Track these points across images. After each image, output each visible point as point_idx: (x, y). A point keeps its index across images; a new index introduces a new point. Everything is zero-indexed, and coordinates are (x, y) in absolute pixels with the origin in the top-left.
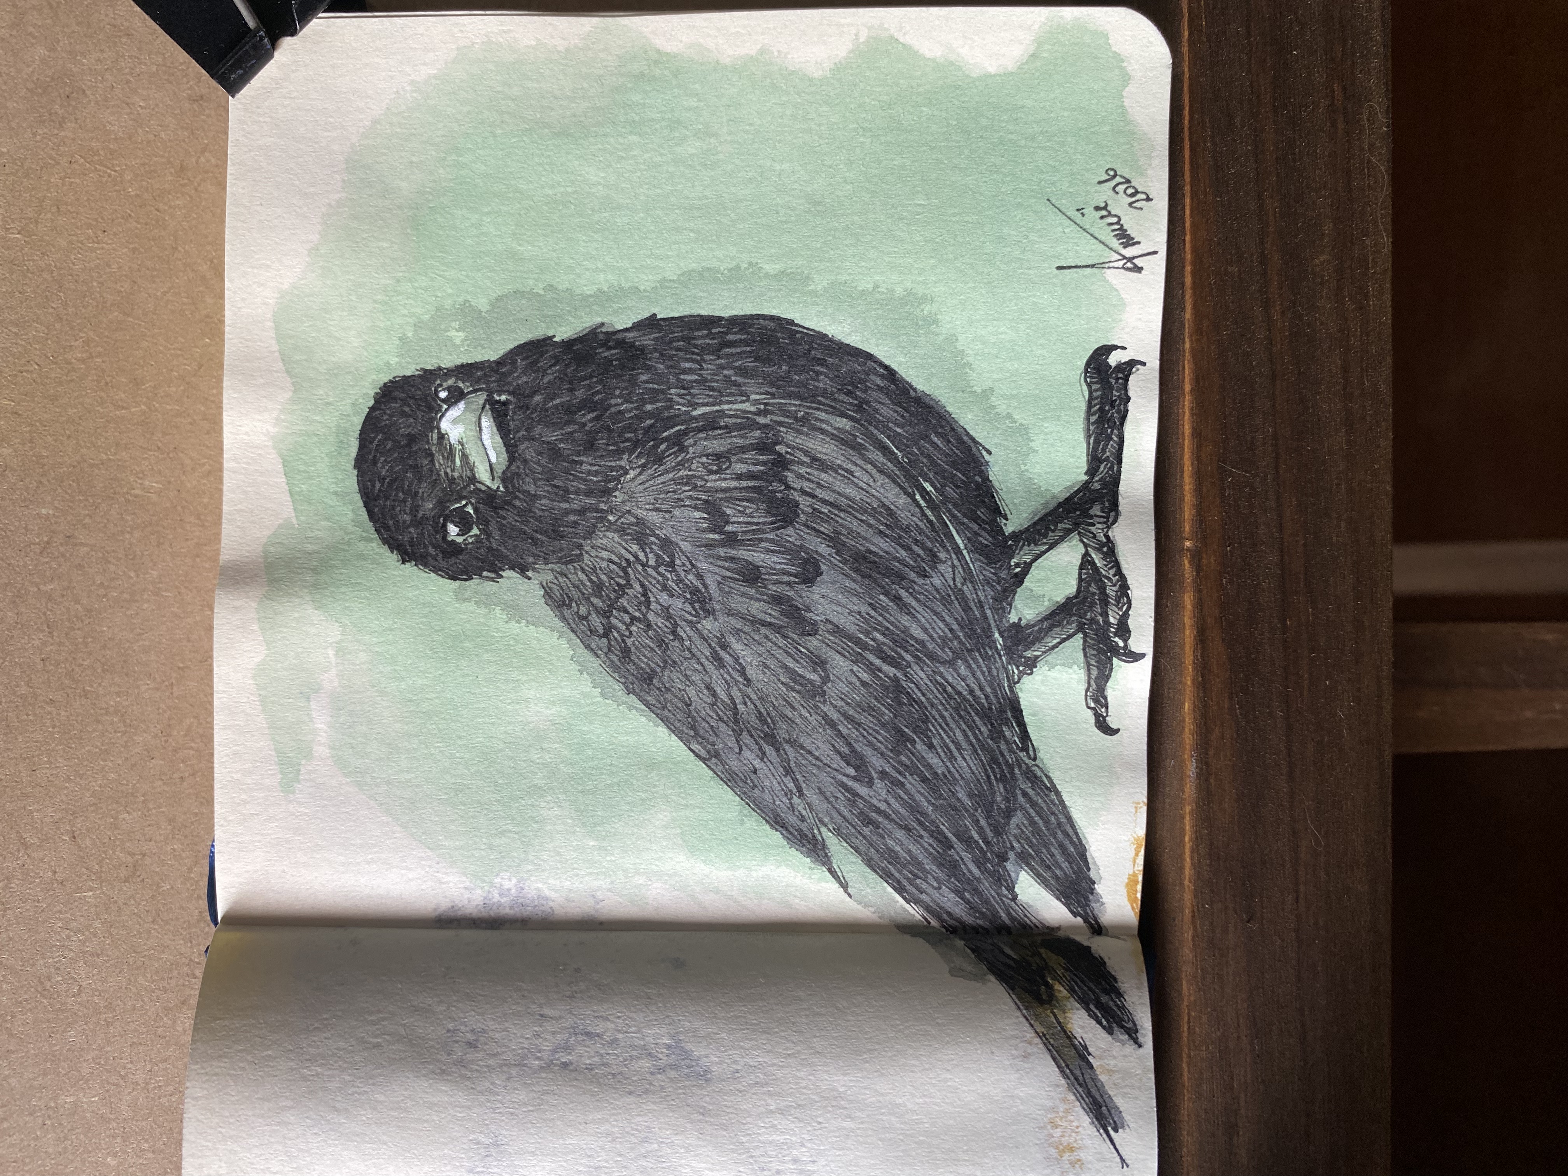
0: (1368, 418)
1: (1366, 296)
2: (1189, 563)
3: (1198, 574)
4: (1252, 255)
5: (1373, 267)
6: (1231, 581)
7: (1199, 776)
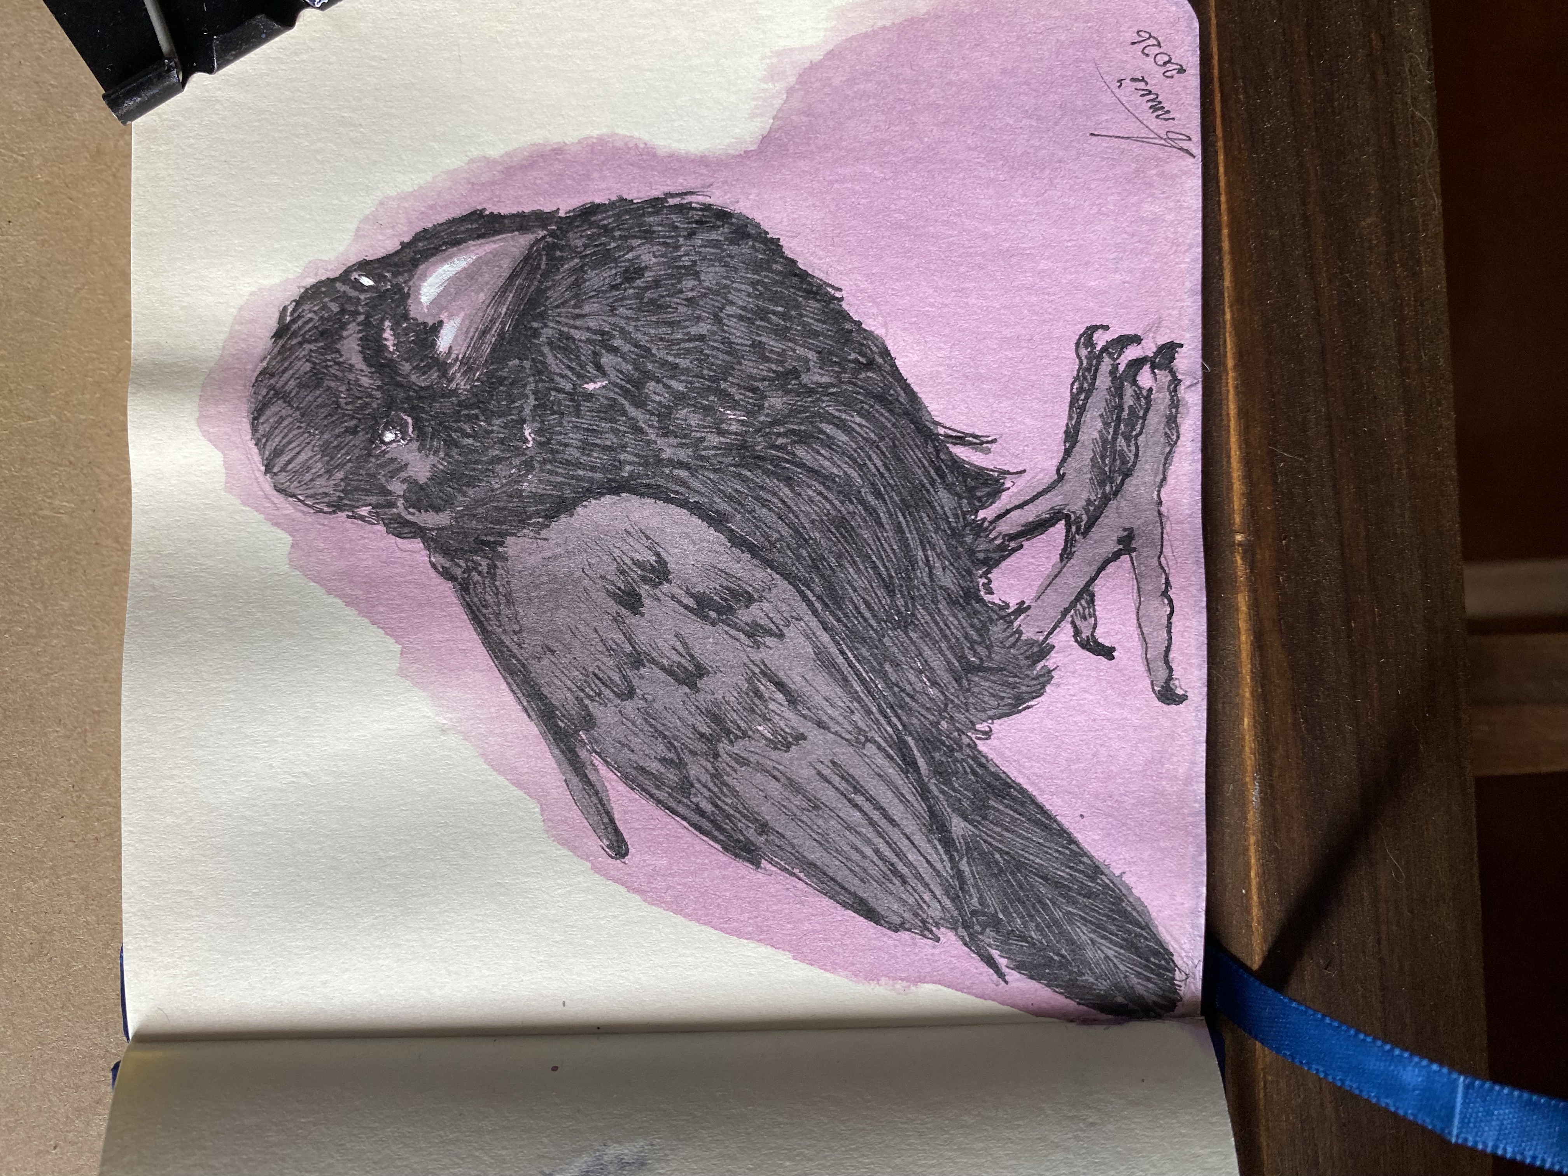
0: (1427, 395)
1: (1418, 262)
2: (1242, 558)
3: (1252, 572)
4: (1294, 217)
5: (1424, 231)
6: (1288, 579)
7: (1264, 800)
